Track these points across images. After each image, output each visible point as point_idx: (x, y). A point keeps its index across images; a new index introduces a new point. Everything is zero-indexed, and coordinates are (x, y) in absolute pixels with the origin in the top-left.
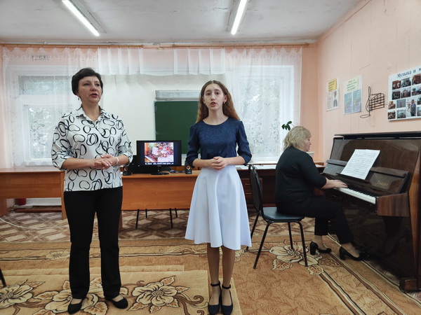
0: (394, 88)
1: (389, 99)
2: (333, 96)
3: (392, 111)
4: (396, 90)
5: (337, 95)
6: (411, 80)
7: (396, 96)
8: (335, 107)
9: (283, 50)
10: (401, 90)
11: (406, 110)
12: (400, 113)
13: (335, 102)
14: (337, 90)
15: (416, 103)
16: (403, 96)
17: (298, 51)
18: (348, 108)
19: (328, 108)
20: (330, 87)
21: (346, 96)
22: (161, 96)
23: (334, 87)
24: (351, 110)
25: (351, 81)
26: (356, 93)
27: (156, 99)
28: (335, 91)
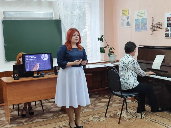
1: (165, 26)
3: (167, 32)
8: (128, 26)
13: (128, 24)
14: (129, 16)
18: (137, 28)
19: (122, 26)
20: (123, 13)
21: (136, 20)
22: (7, 16)
23: (127, 13)
24: (140, 29)
25: (140, 12)
26: (143, 19)
27: (4, 18)
28: (128, 16)
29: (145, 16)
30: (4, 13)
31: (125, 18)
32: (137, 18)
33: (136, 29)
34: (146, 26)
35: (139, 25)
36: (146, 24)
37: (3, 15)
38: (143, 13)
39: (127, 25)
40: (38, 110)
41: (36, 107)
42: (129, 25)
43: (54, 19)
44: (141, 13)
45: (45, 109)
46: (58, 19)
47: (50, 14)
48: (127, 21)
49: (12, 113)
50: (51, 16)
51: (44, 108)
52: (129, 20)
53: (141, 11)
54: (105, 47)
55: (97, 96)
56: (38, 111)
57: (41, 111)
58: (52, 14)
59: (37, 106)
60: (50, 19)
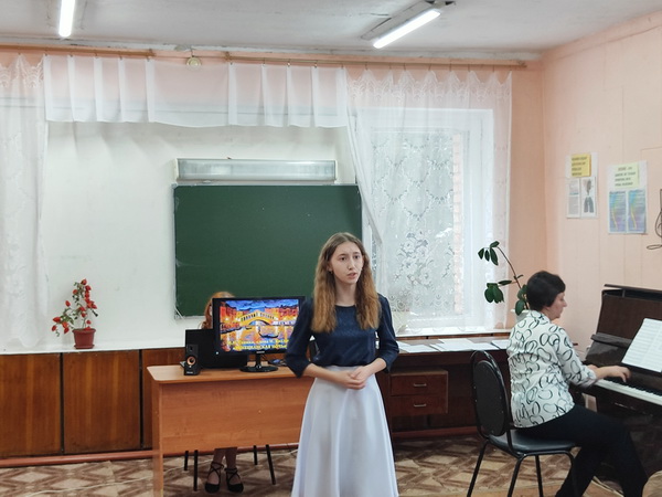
5: (593, 190)
8: (589, 214)
9: (472, 75)
13: (589, 204)
17: (502, 80)
18: (617, 222)
19: (571, 213)
20: (576, 167)
21: (613, 195)
22: (189, 174)
23: (585, 170)
24: (624, 226)
25: (624, 169)
26: (634, 193)
27: (179, 179)
28: (587, 179)
29: (639, 183)
30: (182, 163)
31: (579, 185)
32: (615, 189)
33: (612, 226)
34: (643, 216)
35: (621, 212)
36: (642, 210)
37: (177, 170)
38: (634, 173)
39: (586, 211)
40: (258, 480)
41: (256, 470)
42: (592, 211)
43: (337, 183)
44: (627, 171)
45: (280, 479)
46: (352, 182)
47: (326, 168)
48: (584, 195)
49: (178, 482)
50: (330, 175)
51: (276, 473)
52: (593, 194)
53: (627, 165)
54: (504, 283)
55: (467, 450)
56: (258, 483)
57: (267, 481)
58: (333, 168)
59: (259, 466)
60: (325, 184)
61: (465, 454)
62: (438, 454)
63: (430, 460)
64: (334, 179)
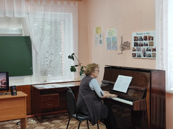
0: (135, 40)
1: (132, 45)
2: (99, 37)
3: (134, 52)
4: (136, 42)
5: (102, 37)
6: (143, 38)
7: (136, 45)
8: (101, 45)
10: (139, 42)
11: (141, 53)
12: (138, 54)
14: (101, 34)
15: (146, 50)
16: (140, 46)
19: (96, 44)
20: (97, 31)
21: (108, 39)
23: (99, 31)
24: (111, 48)
26: (113, 38)
29: (115, 35)
31: (98, 37)
32: (108, 37)
33: (108, 48)
34: (116, 45)
35: (110, 44)
36: (116, 43)
38: (114, 32)
39: (100, 44)
44: (111, 31)
47: (19, 30)
52: (102, 38)
53: (112, 29)
54: (76, 66)
55: (65, 117)
58: (22, 31)
60: (19, 36)
61: (64, 119)
62: (56, 119)
63: (53, 122)
64: (22, 34)
